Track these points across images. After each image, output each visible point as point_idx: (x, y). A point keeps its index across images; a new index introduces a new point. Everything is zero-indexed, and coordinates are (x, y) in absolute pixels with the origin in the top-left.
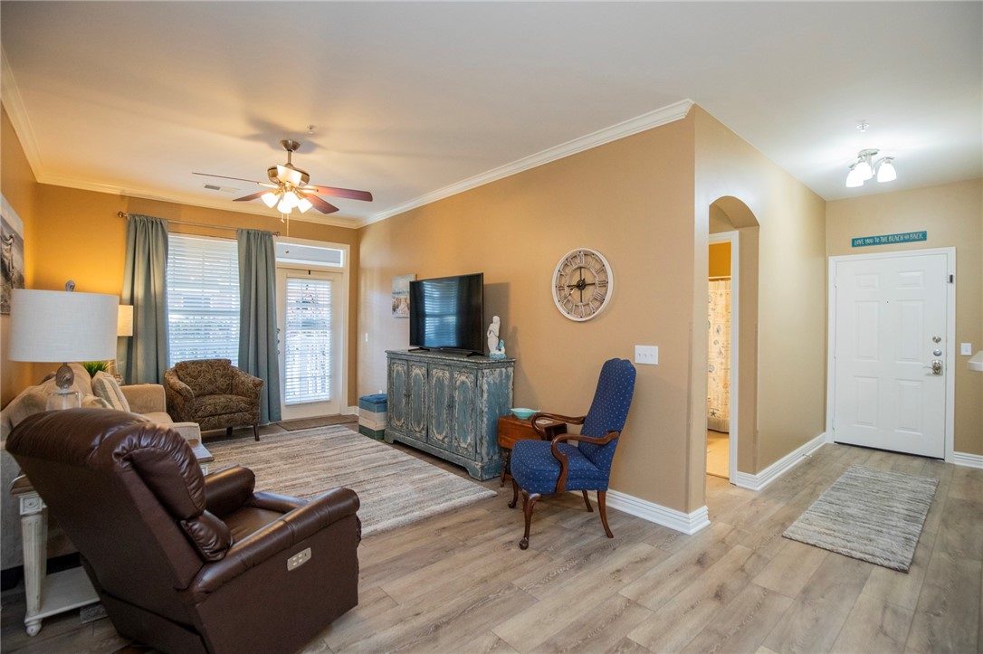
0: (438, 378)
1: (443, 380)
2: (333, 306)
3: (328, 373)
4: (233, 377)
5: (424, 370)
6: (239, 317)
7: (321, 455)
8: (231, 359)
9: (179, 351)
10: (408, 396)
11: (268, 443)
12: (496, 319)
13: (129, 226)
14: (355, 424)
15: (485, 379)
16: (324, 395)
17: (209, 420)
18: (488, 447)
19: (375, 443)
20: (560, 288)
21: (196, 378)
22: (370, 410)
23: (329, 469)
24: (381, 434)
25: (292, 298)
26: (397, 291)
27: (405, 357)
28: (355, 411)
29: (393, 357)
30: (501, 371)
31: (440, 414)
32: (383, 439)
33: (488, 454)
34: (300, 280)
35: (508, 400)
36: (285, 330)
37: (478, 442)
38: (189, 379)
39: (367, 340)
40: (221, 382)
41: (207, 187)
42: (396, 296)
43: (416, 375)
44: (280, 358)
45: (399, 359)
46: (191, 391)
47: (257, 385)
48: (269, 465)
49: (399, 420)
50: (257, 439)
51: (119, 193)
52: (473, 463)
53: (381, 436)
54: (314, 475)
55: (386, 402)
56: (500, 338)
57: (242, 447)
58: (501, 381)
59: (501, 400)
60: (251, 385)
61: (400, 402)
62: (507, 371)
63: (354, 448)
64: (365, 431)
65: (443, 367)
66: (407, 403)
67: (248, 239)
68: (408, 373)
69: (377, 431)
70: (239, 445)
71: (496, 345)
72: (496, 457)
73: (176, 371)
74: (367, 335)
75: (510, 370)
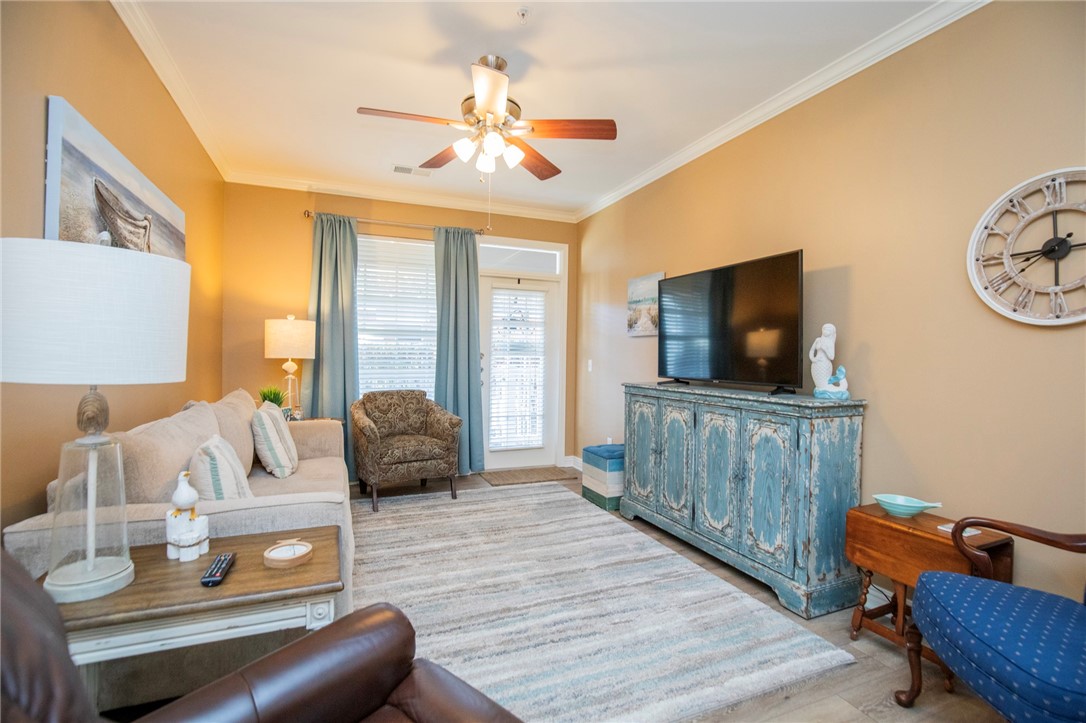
0: (715, 431)
1: (724, 432)
2: (547, 324)
3: (539, 410)
4: (428, 413)
5: (687, 415)
6: (436, 338)
7: (534, 531)
8: (426, 390)
9: (370, 380)
10: (658, 452)
11: (467, 503)
12: (829, 329)
13: (315, 227)
14: (575, 482)
15: (816, 435)
16: (536, 439)
17: (396, 468)
18: (818, 559)
19: (608, 516)
20: (988, 262)
21: (385, 412)
22: (597, 465)
23: (545, 559)
24: (614, 503)
25: (499, 314)
26: (635, 299)
27: (654, 393)
28: (576, 463)
29: (633, 392)
30: (842, 422)
31: (716, 488)
32: (617, 510)
33: (818, 571)
34: (507, 292)
35: (852, 476)
36: (490, 355)
37: (800, 548)
38: (377, 414)
39: (590, 369)
40: (414, 419)
41: (397, 169)
42: (634, 306)
43: (674, 421)
44: (483, 390)
45: (645, 396)
46: (376, 430)
47: (453, 425)
48: (465, 541)
49: (644, 486)
50: (454, 497)
51: (305, 190)
52: (789, 584)
53: (615, 506)
54: (526, 568)
55: (622, 457)
56: (835, 363)
57: (434, 507)
58: (842, 439)
59: (842, 474)
60: (447, 424)
61: (646, 460)
62: (852, 423)
63: (579, 523)
64: (589, 495)
65: (722, 411)
66: (658, 464)
67: (447, 239)
68: (659, 418)
69: (610, 499)
70: (430, 503)
71: (829, 376)
72: (831, 576)
73: (364, 403)
74: (590, 362)
75: (857, 420)
